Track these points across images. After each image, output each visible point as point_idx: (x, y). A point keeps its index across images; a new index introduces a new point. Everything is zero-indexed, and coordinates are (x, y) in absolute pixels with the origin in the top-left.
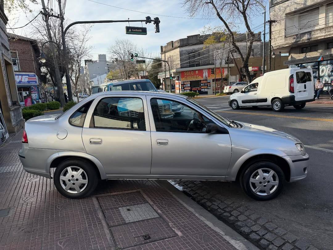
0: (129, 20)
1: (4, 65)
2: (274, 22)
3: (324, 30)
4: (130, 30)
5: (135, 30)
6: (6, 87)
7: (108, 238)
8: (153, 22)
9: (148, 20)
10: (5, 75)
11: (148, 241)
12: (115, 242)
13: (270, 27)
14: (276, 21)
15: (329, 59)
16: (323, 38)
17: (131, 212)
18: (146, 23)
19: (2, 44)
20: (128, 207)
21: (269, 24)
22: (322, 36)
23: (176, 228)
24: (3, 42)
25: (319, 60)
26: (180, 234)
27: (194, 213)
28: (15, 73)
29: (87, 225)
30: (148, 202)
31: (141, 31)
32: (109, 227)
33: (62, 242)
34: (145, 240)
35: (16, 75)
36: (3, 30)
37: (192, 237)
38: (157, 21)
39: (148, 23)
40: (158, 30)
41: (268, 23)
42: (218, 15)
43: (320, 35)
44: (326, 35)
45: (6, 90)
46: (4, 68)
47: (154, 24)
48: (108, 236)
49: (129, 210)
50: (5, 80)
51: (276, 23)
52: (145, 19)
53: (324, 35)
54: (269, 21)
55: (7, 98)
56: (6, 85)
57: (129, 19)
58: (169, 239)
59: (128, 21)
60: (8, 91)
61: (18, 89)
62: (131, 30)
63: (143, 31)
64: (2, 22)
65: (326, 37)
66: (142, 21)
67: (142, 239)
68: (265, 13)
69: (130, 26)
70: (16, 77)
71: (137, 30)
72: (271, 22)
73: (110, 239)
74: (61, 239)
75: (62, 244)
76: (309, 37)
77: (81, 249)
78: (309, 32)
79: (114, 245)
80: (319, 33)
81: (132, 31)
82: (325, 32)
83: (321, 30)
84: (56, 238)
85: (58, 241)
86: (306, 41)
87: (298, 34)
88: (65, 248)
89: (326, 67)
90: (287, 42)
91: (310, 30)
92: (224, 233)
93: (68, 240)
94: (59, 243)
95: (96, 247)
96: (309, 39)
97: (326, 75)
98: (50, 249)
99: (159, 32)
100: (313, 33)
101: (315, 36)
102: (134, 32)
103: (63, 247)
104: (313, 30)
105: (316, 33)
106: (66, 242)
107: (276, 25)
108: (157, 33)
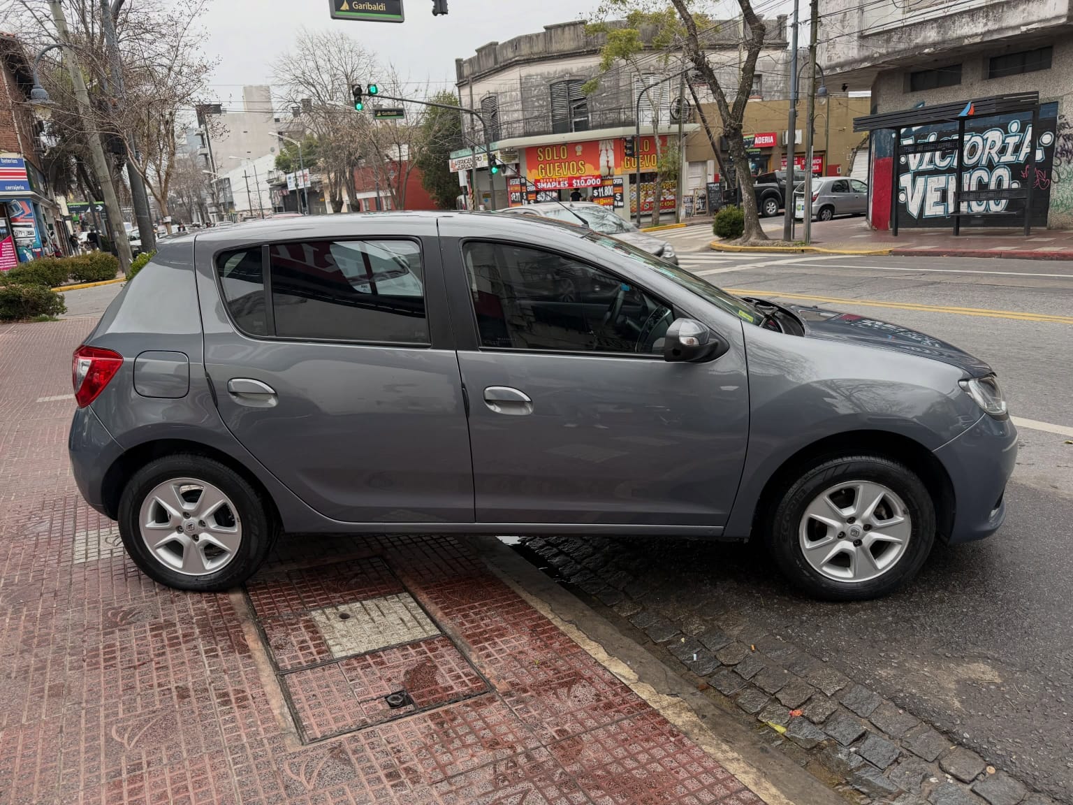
3: (981, 14)
4: (345, 6)
5: (361, 7)
7: (276, 712)
11: (402, 711)
12: (297, 720)
15: (994, 111)
16: (978, 40)
17: (349, 623)
20: (342, 608)
22: (977, 35)
23: (491, 667)
25: (964, 113)
26: (501, 685)
27: (549, 616)
29: (208, 672)
30: (406, 589)
31: (382, 7)
32: (281, 673)
33: (125, 730)
34: (393, 706)
37: (539, 694)
40: (440, 7)
43: (970, 33)
44: (989, 32)
48: (277, 704)
49: (344, 617)
53: (983, 30)
58: (468, 702)
62: (350, 5)
63: (391, 9)
65: (986, 39)
67: (382, 707)
71: (368, 6)
73: (282, 714)
74: (123, 720)
75: (126, 736)
76: (936, 39)
77: (188, 751)
78: (935, 20)
79: (294, 730)
80: (968, 23)
81: (351, 10)
82: (985, 21)
83: (972, 13)
84: (107, 716)
85: (114, 727)
86: (927, 51)
87: (904, 27)
88: (136, 746)
89: (985, 137)
90: (867, 54)
91: (940, 14)
92: (633, 676)
93: (147, 721)
94: (117, 732)
95: (237, 740)
96: (934, 44)
97: (984, 162)
98: (86, 752)
99: (447, 13)
100: (949, 22)
101: (955, 35)
102: (358, 11)
103: (129, 745)
104: (948, 14)
105: (957, 23)
106: (140, 728)
108: (439, 15)
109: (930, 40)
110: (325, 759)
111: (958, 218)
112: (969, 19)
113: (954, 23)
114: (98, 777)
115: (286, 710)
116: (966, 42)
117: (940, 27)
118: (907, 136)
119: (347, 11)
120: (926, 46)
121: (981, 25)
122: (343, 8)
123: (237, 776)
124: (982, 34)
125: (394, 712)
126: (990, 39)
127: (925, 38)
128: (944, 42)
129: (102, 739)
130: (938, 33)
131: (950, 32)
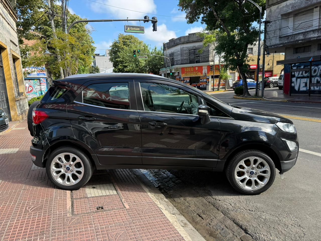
0: (128, 19)
1: (12, 59)
2: (270, 23)
3: (316, 31)
5: (133, 29)
7: (68, 207)
9: (146, 20)
12: (73, 210)
13: (265, 26)
16: (315, 39)
18: (145, 22)
20: (94, 186)
22: (315, 37)
23: (126, 203)
24: (11, 39)
25: (310, 60)
26: (127, 207)
27: (148, 192)
29: (55, 197)
31: (139, 29)
32: (73, 199)
38: (154, 21)
41: (263, 23)
43: (313, 37)
44: (319, 36)
49: (94, 188)
50: (12, 73)
52: (143, 19)
53: (317, 36)
56: (13, 78)
58: (117, 210)
60: (14, 82)
62: (130, 29)
63: (141, 30)
64: (12, 20)
65: (318, 38)
66: (140, 20)
67: (94, 209)
69: (129, 25)
71: (135, 29)
72: (266, 23)
73: (69, 208)
74: (31, 206)
75: (30, 209)
76: (303, 38)
77: (43, 214)
78: (302, 33)
79: (71, 212)
80: (312, 34)
81: (130, 30)
82: (317, 33)
83: (314, 31)
84: (27, 204)
85: (28, 207)
86: (300, 42)
87: (292, 35)
88: (32, 211)
89: (319, 67)
90: (281, 42)
91: (304, 31)
92: (164, 209)
93: (36, 206)
94: (28, 208)
95: (56, 213)
96: (302, 40)
97: (318, 75)
98: (20, 212)
99: (156, 31)
100: (306, 34)
101: (308, 37)
103: (30, 211)
104: (306, 31)
105: (309, 34)
106: (34, 208)
107: (271, 25)
108: (154, 31)
109: (301, 39)
110: (76, 219)
111: (310, 91)
112: (312, 33)
113: (308, 34)
114: (21, 217)
115: (71, 207)
116: (312, 39)
117: (304, 35)
118: (294, 66)
119: (129, 30)
120: (299, 40)
121: (316, 34)
123: (53, 220)
124: (317, 37)
125: (98, 211)
126: (319, 38)
127: (299, 38)
128: (305, 39)
129: (24, 209)
130: (303, 36)
131: (307, 37)
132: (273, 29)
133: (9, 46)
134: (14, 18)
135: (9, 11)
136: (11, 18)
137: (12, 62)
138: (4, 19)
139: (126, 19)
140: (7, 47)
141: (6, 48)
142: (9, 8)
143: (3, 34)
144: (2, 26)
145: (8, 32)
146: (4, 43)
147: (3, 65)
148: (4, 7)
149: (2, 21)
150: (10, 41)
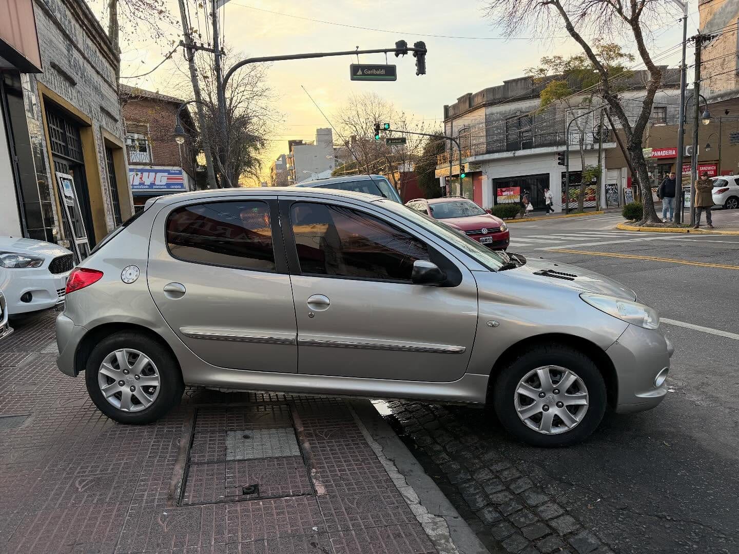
0: (359, 50)
1: (103, 150)
2: (709, 39)
4: (360, 73)
5: (369, 72)
6: (105, 193)
7: (173, 485)
8: (410, 53)
9: (401, 48)
10: (103, 168)
11: (248, 496)
12: (183, 492)
13: (697, 50)
14: (713, 37)
17: (248, 441)
18: (397, 55)
19: (102, 109)
20: (247, 432)
21: (694, 45)
23: (320, 479)
24: (104, 105)
26: (321, 490)
27: (379, 454)
28: (128, 167)
29: (147, 457)
30: (293, 426)
31: (383, 72)
32: (189, 464)
33: (84, 481)
34: (244, 493)
35: (131, 170)
36: (106, 81)
37: (342, 500)
38: (420, 51)
39: (401, 55)
40: (421, 70)
41: (692, 42)
42: (570, 28)
45: (104, 199)
46: (102, 155)
47: (415, 56)
48: (177, 481)
49: (246, 437)
50: (104, 178)
51: (713, 42)
52: (394, 47)
54: (693, 38)
55: (104, 215)
56: (105, 189)
57: (357, 47)
58: (294, 498)
59: (357, 53)
60: (109, 200)
61: (134, 199)
62: (363, 71)
63: (388, 73)
64: (107, 64)
66: (385, 51)
67: (238, 492)
68: (685, 19)
69: (360, 63)
70: (131, 175)
71: (374, 71)
72: (700, 40)
73: (176, 486)
74: (86, 476)
77: (110, 498)
79: (177, 497)
81: (364, 74)
84: (78, 473)
85: (79, 479)
88: (84, 491)
92: (417, 500)
94: (79, 482)
95: (141, 497)
98: (57, 490)
99: (425, 74)
102: (368, 75)
103: (81, 490)
106: (92, 482)
107: (712, 46)
108: (420, 75)
115: (180, 485)
119: (361, 75)
122: (358, 74)
123: (129, 516)
125: (243, 496)
129: (69, 484)
132: (718, 56)
133: (98, 120)
134: (111, 60)
135: (100, 44)
136: (104, 60)
137: (104, 154)
138: (88, 61)
139: (355, 49)
140: (93, 122)
141: (90, 123)
142: (98, 39)
143: (83, 92)
144: (81, 77)
145: (97, 89)
146: (86, 114)
147: (83, 162)
148: (89, 37)
149: (82, 65)
150: (99, 109)
